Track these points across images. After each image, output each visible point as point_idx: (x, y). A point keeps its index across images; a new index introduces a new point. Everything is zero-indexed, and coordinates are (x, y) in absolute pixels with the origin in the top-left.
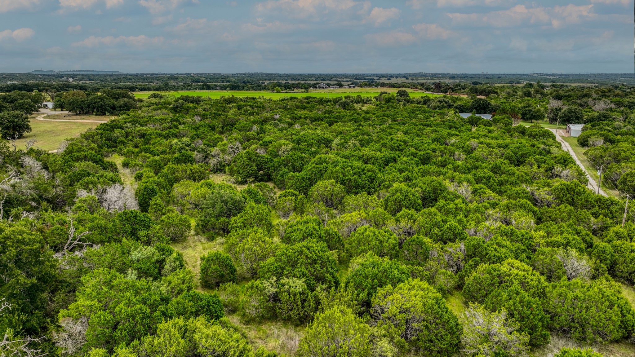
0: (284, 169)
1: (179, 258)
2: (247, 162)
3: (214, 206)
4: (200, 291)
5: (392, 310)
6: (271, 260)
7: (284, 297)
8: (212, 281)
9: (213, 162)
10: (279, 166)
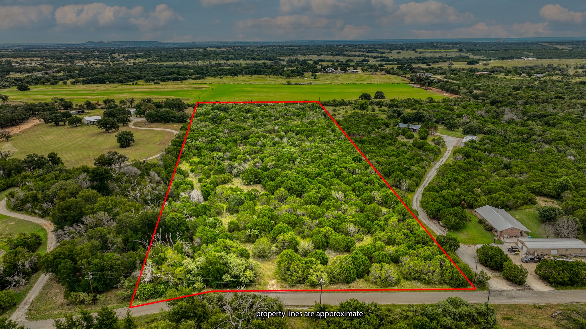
0: (266, 179)
1: (221, 222)
2: (250, 175)
3: (233, 202)
4: (228, 233)
5: (280, 240)
6: (250, 224)
7: (252, 235)
8: (231, 230)
9: (234, 171)
10: (265, 177)
